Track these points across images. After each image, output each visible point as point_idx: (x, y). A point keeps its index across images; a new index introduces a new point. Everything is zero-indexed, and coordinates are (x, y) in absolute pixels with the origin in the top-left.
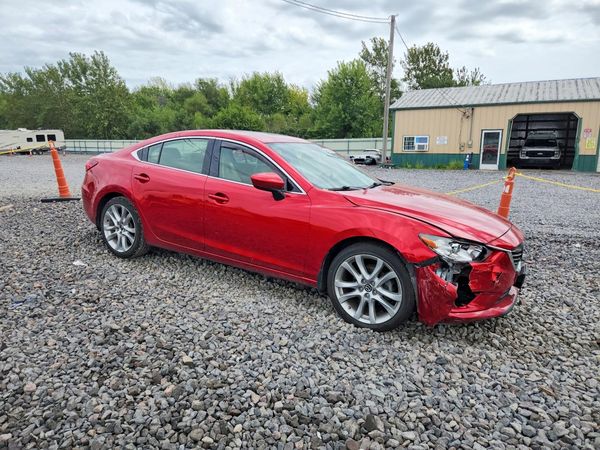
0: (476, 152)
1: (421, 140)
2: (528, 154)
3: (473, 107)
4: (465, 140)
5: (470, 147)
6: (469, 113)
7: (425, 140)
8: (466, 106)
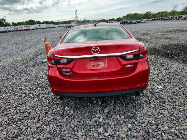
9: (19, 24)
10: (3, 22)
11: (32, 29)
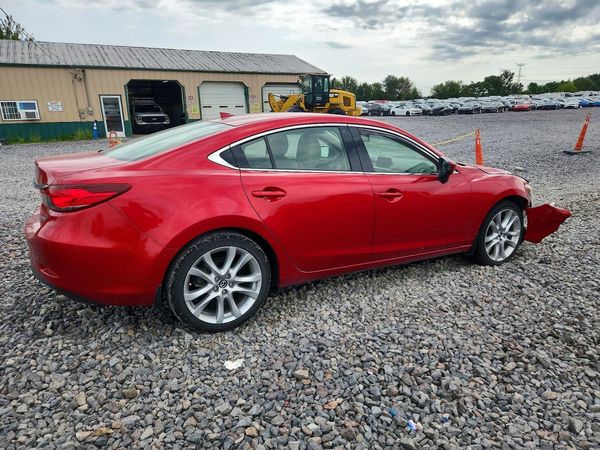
0: (99, 119)
1: (25, 106)
2: (144, 119)
3: (84, 68)
4: (83, 106)
5: (91, 113)
6: (80, 75)
7: (32, 106)
8: (74, 67)
9: (552, 87)
10: (506, 80)
11: (567, 104)
